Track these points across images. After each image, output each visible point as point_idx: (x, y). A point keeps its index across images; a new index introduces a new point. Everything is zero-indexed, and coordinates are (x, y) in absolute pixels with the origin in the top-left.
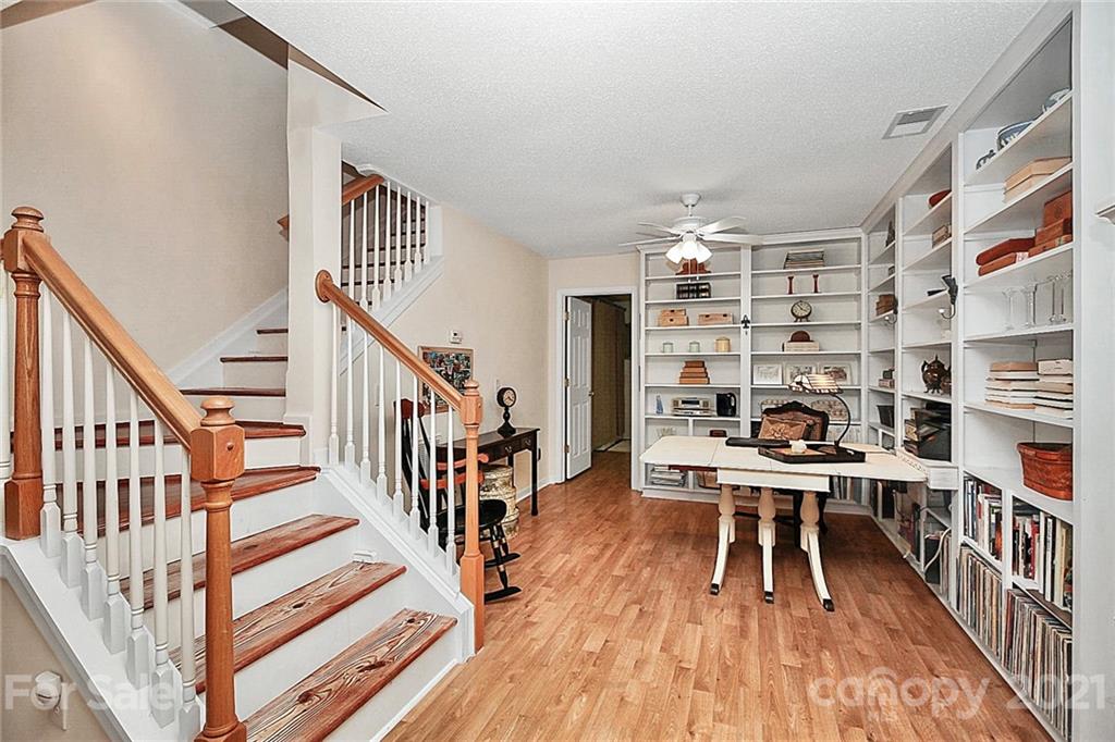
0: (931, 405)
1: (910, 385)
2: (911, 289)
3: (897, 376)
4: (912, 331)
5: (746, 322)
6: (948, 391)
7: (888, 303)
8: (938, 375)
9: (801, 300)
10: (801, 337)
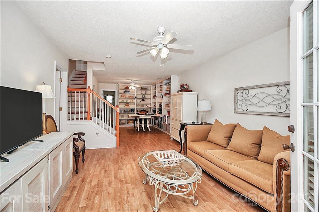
0: (160, 109)
1: (158, 107)
2: (158, 94)
3: (156, 106)
4: (158, 100)
5: (136, 97)
6: (162, 107)
7: (155, 96)
8: (161, 106)
9: (143, 94)
10: (143, 100)
